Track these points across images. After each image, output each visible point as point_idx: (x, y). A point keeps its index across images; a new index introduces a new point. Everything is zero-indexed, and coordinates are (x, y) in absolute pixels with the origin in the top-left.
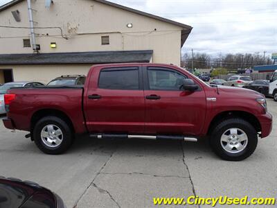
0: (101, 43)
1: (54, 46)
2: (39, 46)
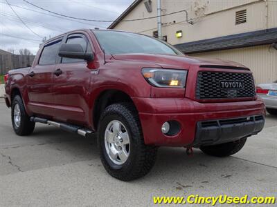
0: (234, 21)
1: (180, 35)
2: (166, 37)
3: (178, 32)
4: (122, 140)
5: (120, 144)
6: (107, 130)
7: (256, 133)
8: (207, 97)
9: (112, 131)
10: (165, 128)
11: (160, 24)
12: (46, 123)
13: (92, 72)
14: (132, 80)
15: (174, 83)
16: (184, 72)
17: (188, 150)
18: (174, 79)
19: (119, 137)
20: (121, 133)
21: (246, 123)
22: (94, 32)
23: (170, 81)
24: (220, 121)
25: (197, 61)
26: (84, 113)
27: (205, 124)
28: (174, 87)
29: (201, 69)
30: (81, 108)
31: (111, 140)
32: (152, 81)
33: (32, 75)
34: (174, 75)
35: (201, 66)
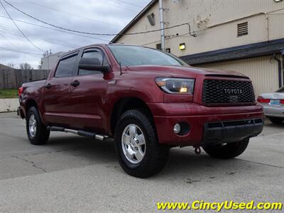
0: (236, 34)
1: (183, 47)
2: (169, 49)
3: (181, 45)
4: (138, 142)
5: (137, 145)
6: (124, 133)
7: (256, 135)
8: (212, 102)
9: (129, 134)
10: (176, 129)
11: (163, 37)
12: (63, 131)
13: (110, 83)
14: (146, 88)
15: (183, 90)
16: (191, 80)
17: (196, 149)
18: (184, 87)
19: (135, 139)
20: (137, 135)
21: (247, 125)
22: (109, 46)
23: (180, 89)
24: (224, 123)
25: (202, 71)
26: (102, 119)
27: (211, 125)
28: (183, 94)
29: (206, 77)
30: (98, 115)
31: (127, 142)
32: (164, 88)
33: (49, 87)
34: (183, 83)
35: (207, 75)
